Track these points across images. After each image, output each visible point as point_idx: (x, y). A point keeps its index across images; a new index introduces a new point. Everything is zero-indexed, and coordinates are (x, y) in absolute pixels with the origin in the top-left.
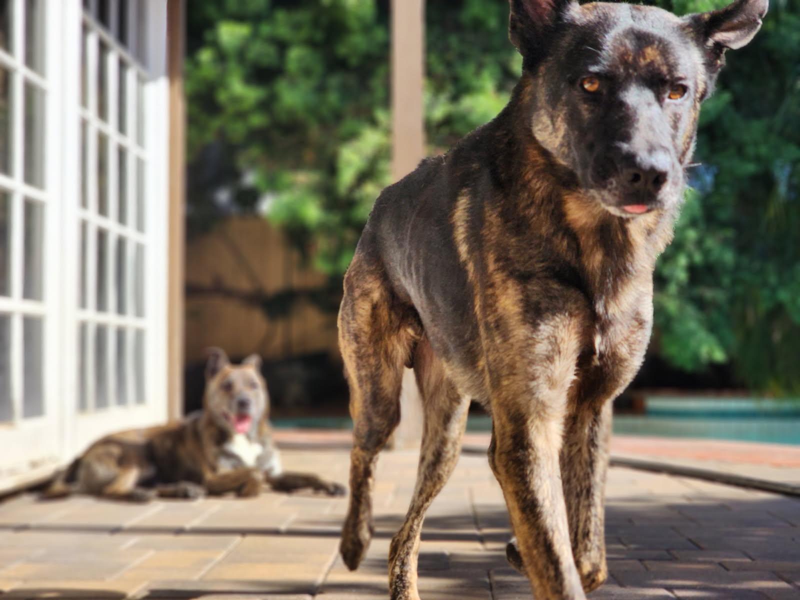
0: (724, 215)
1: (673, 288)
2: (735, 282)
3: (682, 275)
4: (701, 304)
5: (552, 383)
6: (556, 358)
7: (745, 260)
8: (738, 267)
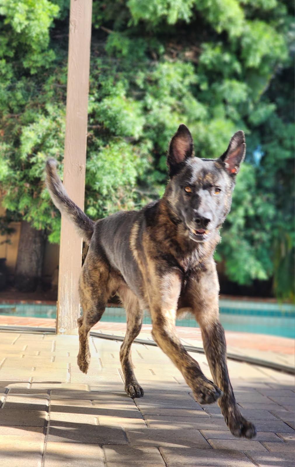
0: (269, 183)
1: (234, 230)
2: (273, 228)
3: (241, 221)
4: (251, 241)
5: (171, 296)
6: (171, 287)
7: (280, 214)
8: (276, 218)
